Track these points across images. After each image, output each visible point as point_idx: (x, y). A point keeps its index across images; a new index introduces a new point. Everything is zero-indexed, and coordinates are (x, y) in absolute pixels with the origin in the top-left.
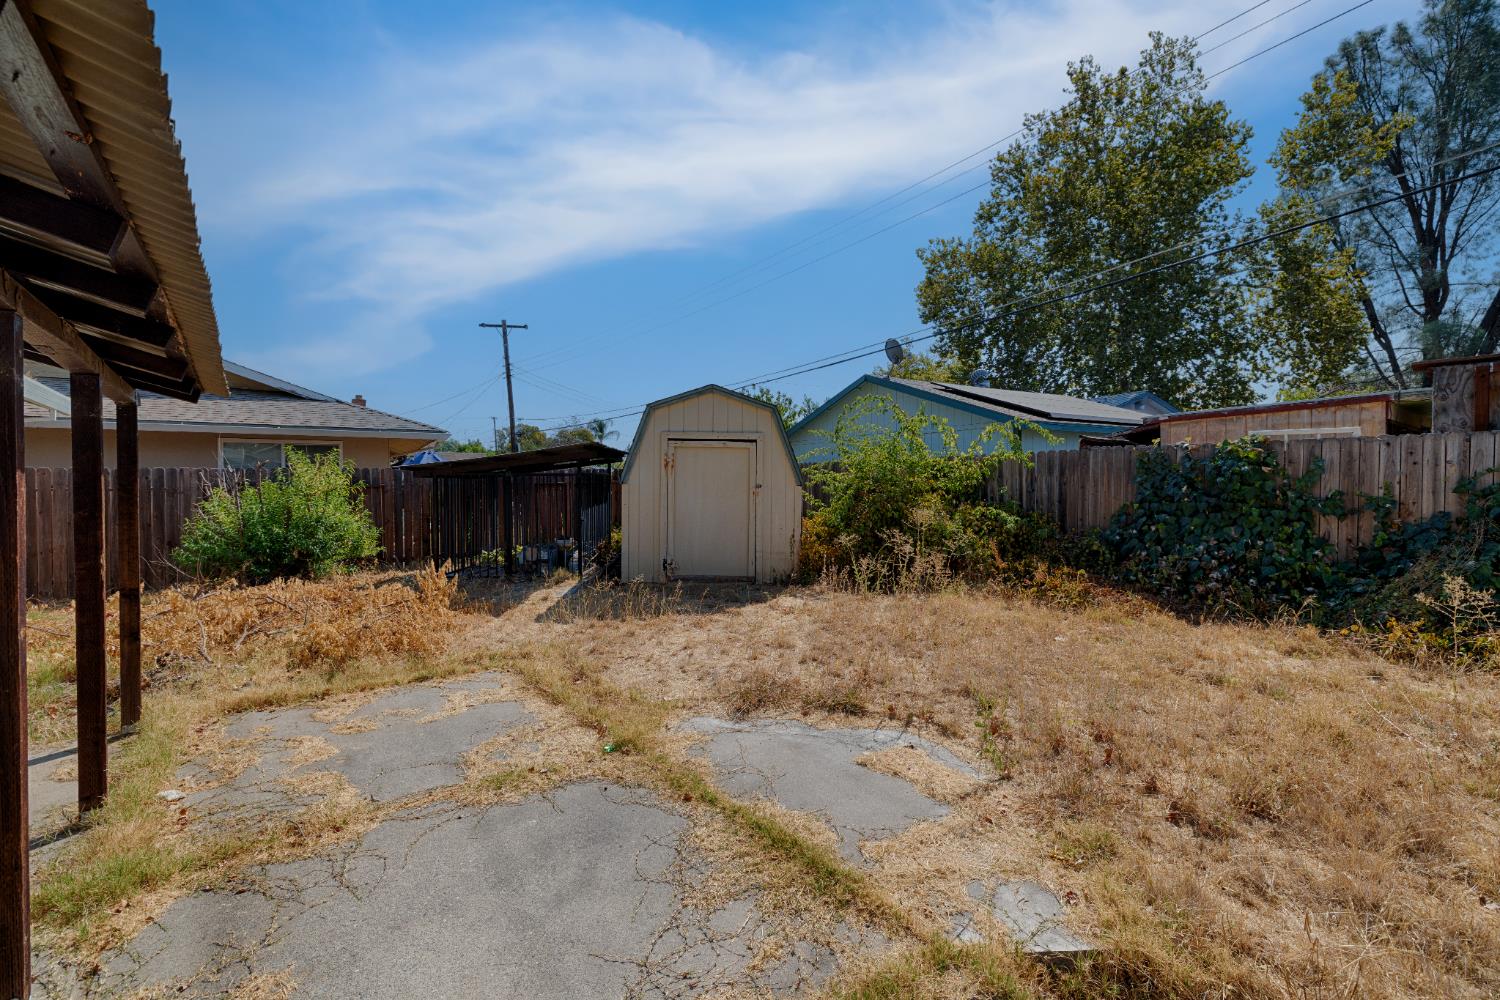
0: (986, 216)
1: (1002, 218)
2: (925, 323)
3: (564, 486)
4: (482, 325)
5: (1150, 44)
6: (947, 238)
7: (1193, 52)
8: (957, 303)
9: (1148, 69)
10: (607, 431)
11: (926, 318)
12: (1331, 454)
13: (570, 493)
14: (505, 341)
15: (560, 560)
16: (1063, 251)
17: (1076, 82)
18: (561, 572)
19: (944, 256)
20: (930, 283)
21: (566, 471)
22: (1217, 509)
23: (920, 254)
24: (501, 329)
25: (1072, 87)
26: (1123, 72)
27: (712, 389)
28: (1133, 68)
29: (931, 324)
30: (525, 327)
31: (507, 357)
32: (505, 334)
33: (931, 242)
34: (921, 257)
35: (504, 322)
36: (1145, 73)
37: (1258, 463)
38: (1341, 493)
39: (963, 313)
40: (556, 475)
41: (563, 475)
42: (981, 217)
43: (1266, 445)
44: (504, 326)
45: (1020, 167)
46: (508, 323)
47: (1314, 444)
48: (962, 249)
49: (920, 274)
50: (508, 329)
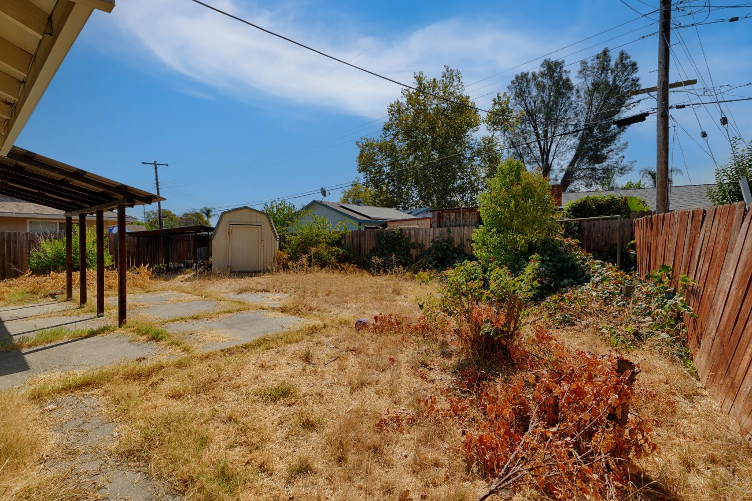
0: (387, 128)
1: (393, 130)
2: (360, 172)
3: (189, 241)
4: (143, 163)
5: (445, 70)
6: (368, 137)
7: (460, 76)
8: (373, 165)
9: (444, 79)
10: (211, 214)
11: (360, 171)
12: (412, 232)
13: (192, 243)
14: (156, 172)
15: (188, 266)
16: (414, 147)
17: (418, 80)
18: (189, 270)
19: (367, 145)
20: (361, 156)
21: (190, 235)
22: (391, 247)
23: (357, 143)
24: (154, 166)
25: (416, 83)
26: (435, 80)
27: (246, 208)
28: (439, 79)
29: (362, 173)
30: (167, 165)
31: (157, 179)
32: (156, 168)
33: (362, 139)
34: (358, 145)
35: (155, 162)
36: (443, 81)
37: (398, 235)
38: (414, 243)
39: (375, 170)
40: (186, 236)
41: (189, 236)
42: (385, 129)
43: (401, 230)
44: (155, 164)
45: (399, 111)
46: (157, 163)
47: (410, 229)
48: (375, 143)
49: (357, 152)
50: (158, 166)
